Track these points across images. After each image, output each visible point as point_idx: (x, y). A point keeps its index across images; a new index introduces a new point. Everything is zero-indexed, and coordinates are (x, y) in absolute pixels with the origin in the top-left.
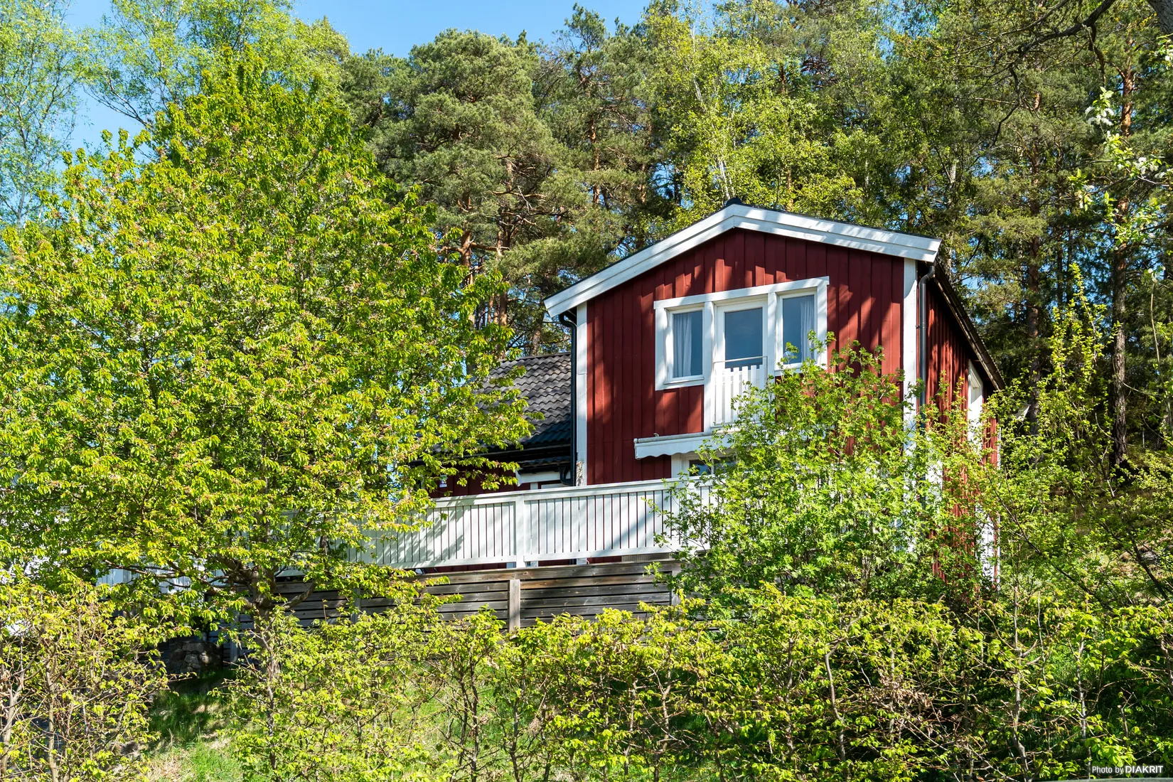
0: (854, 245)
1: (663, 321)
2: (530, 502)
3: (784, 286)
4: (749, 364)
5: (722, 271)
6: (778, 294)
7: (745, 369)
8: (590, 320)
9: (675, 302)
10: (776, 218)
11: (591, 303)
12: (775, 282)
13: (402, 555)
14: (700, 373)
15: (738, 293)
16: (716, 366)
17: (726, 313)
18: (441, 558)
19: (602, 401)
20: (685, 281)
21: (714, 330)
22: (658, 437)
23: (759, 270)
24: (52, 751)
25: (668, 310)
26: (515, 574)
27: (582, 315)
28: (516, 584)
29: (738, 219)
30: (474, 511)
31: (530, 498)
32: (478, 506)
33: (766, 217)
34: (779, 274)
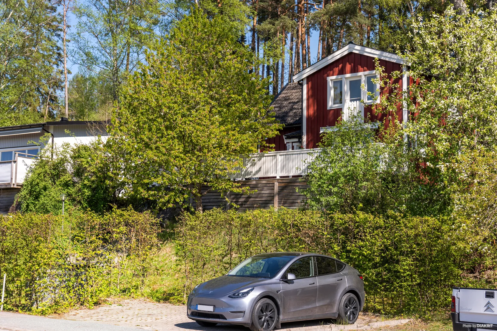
0: (387, 59)
1: (330, 84)
2: (281, 155)
3: (367, 72)
4: (356, 100)
5: (348, 67)
6: (365, 75)
7: (355, 102)
8: (307, 83)
9: (334, 77)
10: (364, 49)
11: (308, 77)
12: (364, 71)
13: (243, 173)
14: (341, 103)
15: (354, 74)
16: (347, 101)
17: (350, 81)
18: (254, 175)
19: (311, 112)
20: (336, 70)
21: (346, 88)
22: (328, 127)
23: (359, 67)
24: (140, 246)
25: (331, 80)
26: (276, 181)
27: (305, 81)
28: (276, 184)
29: (352, 49)
30: (265, 158)
31: (281, 154)
32: (266, 156)
33: (361, 48)
34: (365, 68)
